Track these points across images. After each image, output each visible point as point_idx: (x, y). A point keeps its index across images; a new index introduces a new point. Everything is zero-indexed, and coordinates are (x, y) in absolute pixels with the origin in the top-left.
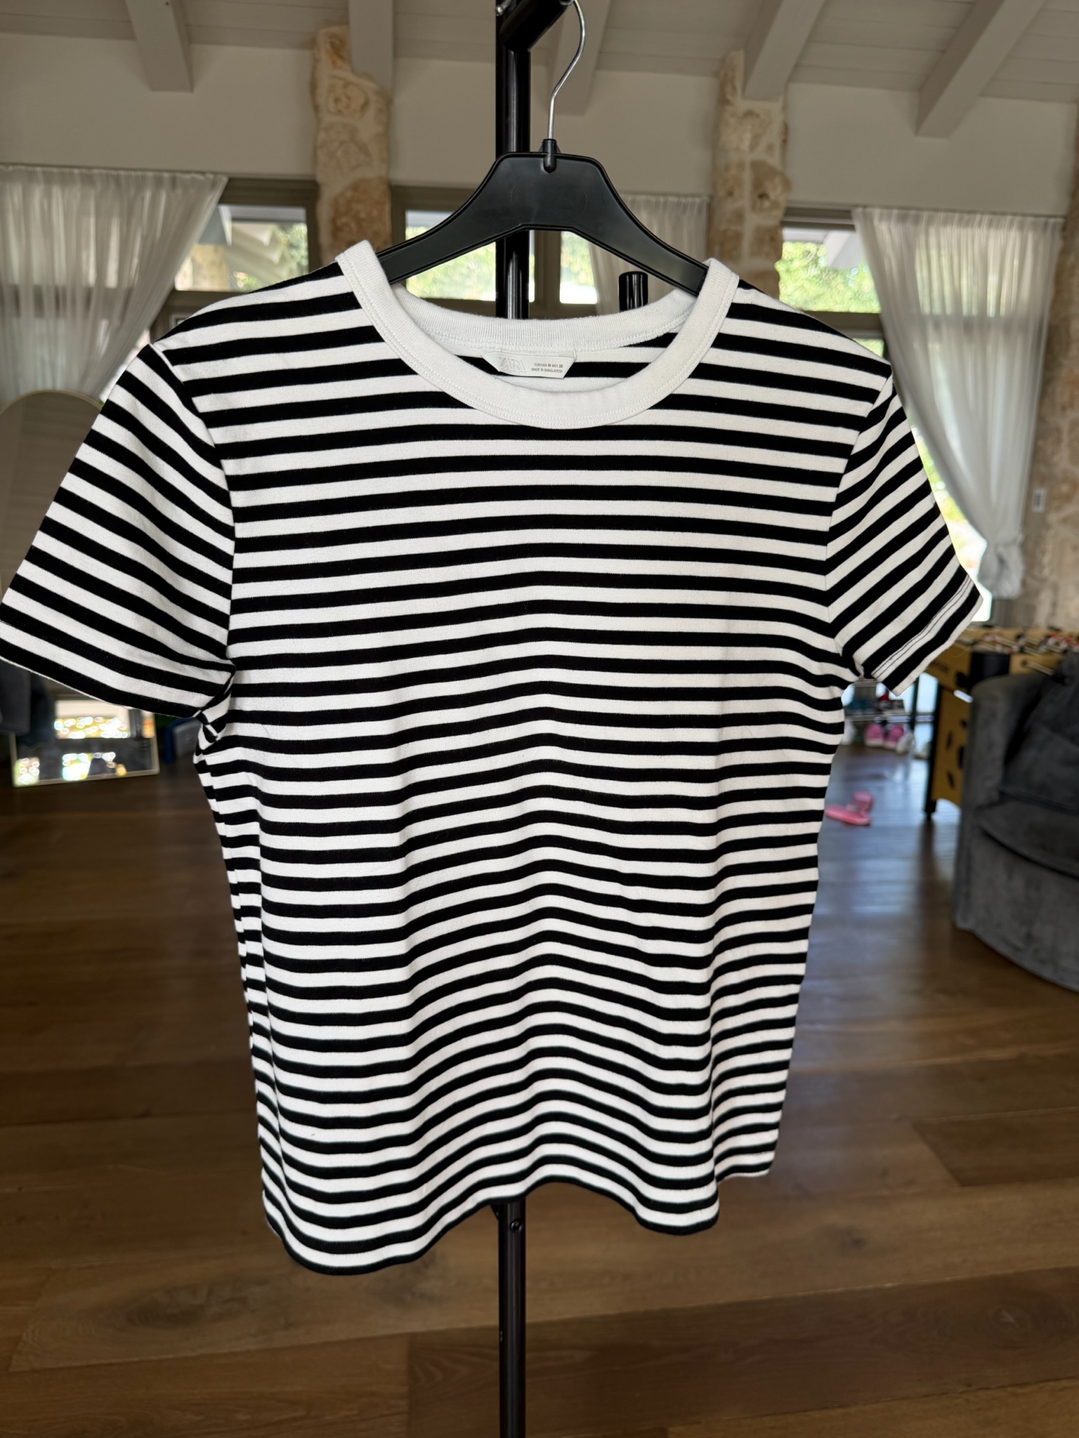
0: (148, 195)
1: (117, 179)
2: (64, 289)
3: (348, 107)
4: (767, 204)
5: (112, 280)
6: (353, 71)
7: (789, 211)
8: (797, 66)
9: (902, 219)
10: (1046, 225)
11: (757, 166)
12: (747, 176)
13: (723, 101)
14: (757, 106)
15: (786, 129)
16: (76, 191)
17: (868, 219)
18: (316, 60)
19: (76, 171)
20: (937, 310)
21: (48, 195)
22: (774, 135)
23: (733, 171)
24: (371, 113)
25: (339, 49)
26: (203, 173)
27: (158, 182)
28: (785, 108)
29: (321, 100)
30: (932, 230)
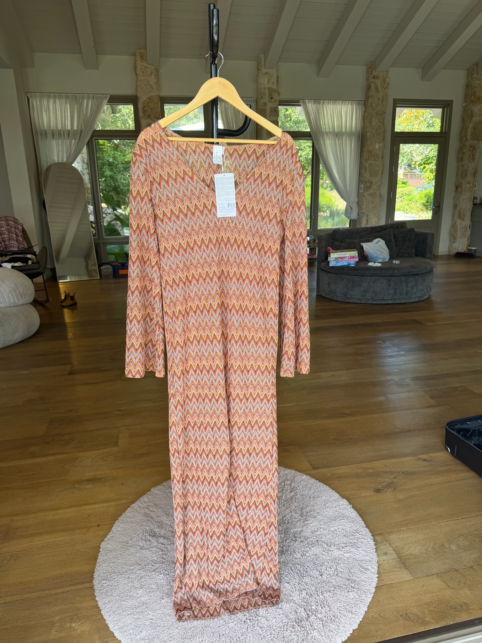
0: (85, 101)
1: (76, 97)
2: (61, 130)
3: (146, 74)
4: (273, 100)
5: (75, 128)
6: (147, 64)
7: (280, 101)
8: (280, 58)
9: (315, 102)
10: (359, 103)
11: (269, 89)
12: (267, 92)
13: (259, 69)
14: (269, 71)
15: (278, 77)
16: (63, 101)
17: (304, 103)
18: (136, 60)
19: (64, 94)
20: (327, 130)
21: (55, 102)
22: (274, 80)
23: (263, 91)
24: (153, 75)
25: (143, 57)
26: (102, 94)
27: (88, 98)
28: (277, 71)
29: (138, 72)
30: (324, 106)
